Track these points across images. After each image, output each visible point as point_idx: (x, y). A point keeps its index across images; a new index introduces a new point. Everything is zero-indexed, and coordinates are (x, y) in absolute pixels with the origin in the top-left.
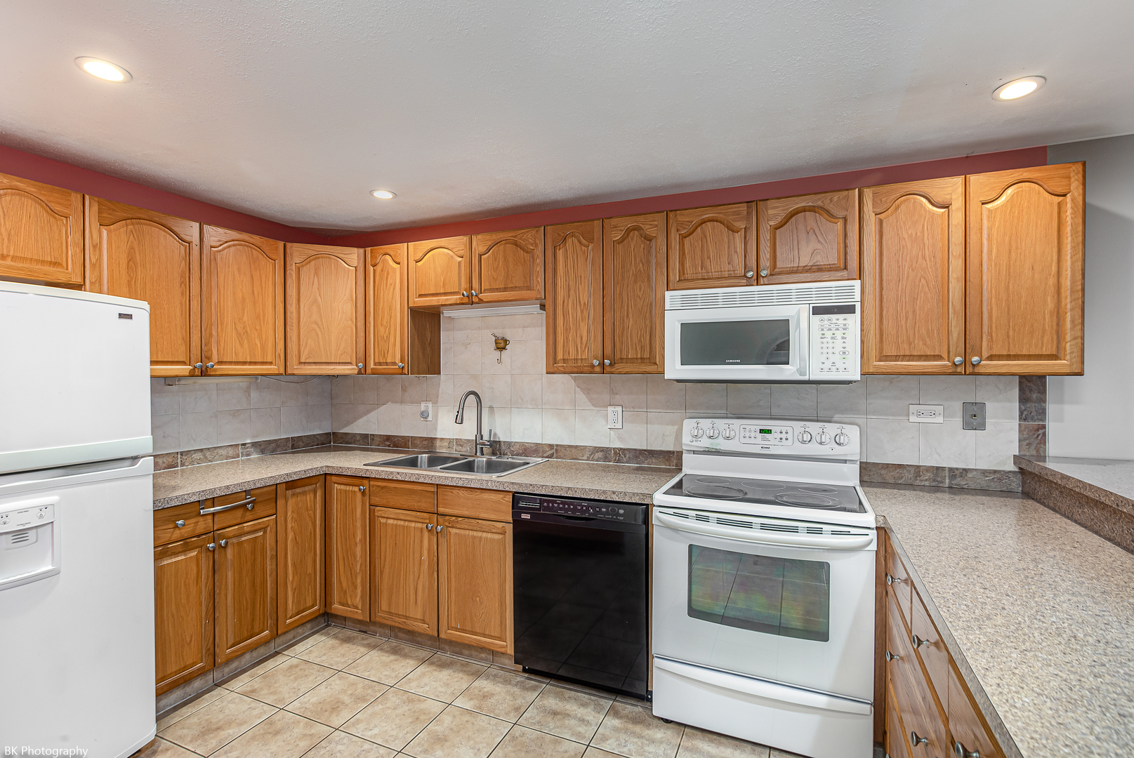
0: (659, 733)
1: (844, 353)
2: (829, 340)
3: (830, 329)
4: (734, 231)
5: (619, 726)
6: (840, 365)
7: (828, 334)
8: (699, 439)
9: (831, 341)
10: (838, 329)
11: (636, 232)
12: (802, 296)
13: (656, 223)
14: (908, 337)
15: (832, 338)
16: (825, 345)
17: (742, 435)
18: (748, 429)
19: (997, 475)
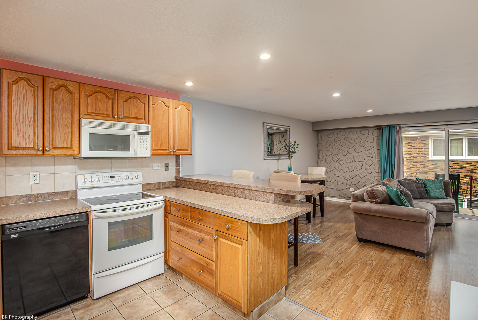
0: (101, 303)
1: (146, 148)
2: (142, 143)
3: (143, 140)
4: (109, 99)
5: (83, 311)
6: (145, 152)
7: (142, 141)
8: (86, 183)
9: (143, 144)
10: (145, 140)
11: (64, 88)
12: (135, 128)
13: (75, 86)
14: (160, 144)
15: (143, 143)
16: (141, 145)
17: (104, 179)
18: (106, 177)
19: (172, 183)
